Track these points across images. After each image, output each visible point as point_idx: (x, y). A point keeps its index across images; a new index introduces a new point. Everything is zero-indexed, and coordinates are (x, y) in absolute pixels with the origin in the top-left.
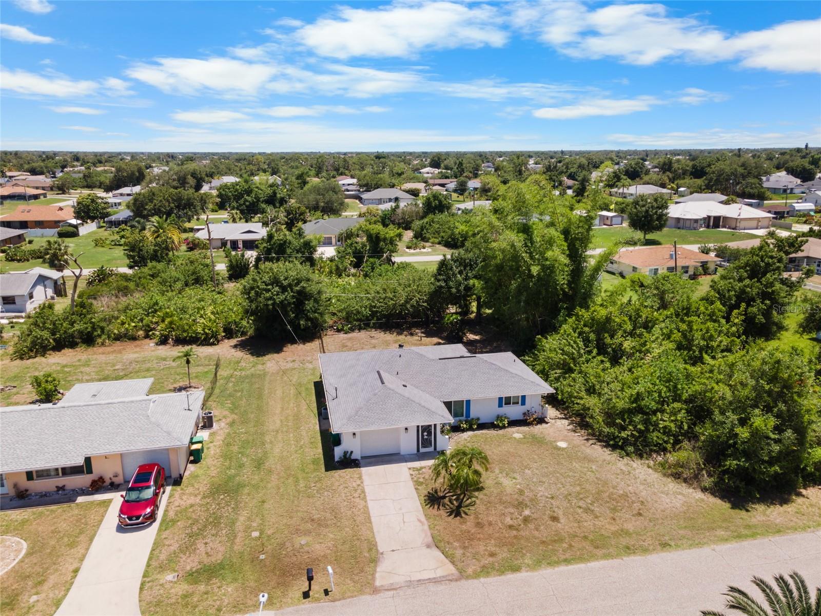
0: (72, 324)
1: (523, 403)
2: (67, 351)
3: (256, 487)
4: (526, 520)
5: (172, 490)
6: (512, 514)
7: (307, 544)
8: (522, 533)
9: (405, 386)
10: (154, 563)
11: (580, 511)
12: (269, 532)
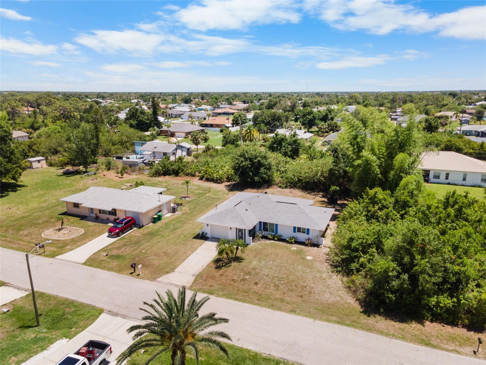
0: (172, 165)
1: (308, 233)
2: (167, 177)
3: (163, 236)
4: (244, 280)
5: (136, 229)
6: (240, 275)
7: (152, 259)
8: (235, 284)
9: (247, 210)
10: (105, 249)
11: (273, 284)
12: (148, 252)
